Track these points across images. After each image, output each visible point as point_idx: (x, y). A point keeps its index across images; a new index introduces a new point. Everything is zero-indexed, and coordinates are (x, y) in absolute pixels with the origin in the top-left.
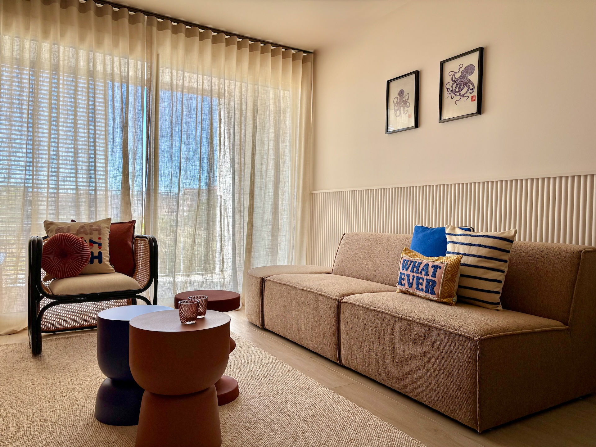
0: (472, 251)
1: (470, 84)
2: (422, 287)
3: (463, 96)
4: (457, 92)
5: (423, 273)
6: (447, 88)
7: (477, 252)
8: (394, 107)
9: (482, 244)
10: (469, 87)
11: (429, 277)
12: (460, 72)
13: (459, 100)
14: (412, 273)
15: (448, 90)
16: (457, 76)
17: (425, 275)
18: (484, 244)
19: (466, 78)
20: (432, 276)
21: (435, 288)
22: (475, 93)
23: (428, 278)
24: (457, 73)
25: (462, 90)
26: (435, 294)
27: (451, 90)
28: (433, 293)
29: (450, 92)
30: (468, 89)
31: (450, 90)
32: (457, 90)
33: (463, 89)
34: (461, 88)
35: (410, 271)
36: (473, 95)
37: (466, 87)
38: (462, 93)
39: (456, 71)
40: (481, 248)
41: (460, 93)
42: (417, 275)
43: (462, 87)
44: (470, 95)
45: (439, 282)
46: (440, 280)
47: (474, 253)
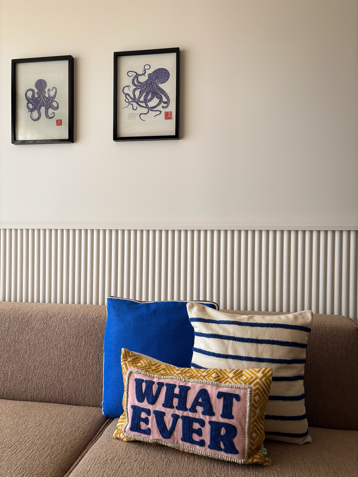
0: (262, 353)
1: (163, 96)
2: (202, 438)
3: (152, 109)
4: (142, 102)
5: (200, 409)
6: (124, 93)
7: (272, 354)
8: (28, 103)
9: (275, 339)
10: (161, 99)
11: (218, 419)
12: (146, 75)
13: (146, 114)
14: (168, 410)
15: (127, 96)
16: (143, 79)
17: (204, 413)
18: (279, 339)
19: (157, 85)
20: (223, 416)
21: (235, 440)
22: (172, 108)
23: (214, 419)
24: (141, 75)
25: (151, 101)
26: (236, 452)
27: (132, 97)
28: (231, 449)
29: (130, 100)
30: (160, 101)
31: (130, 97)
32: (142, 99)
33: (151, 99)
34: (149, 98)
35: (165, 405)
36: (167, 110)
37: (157, 97)
38: (151, 104)
39: (140, 72)
40: (275, 346)
41: (147, 105)
42: (183, 413)
43: (150, 96)
44: (164, 111)
45: (241, 426)
46: (243, 422)
47: (266, 356)
